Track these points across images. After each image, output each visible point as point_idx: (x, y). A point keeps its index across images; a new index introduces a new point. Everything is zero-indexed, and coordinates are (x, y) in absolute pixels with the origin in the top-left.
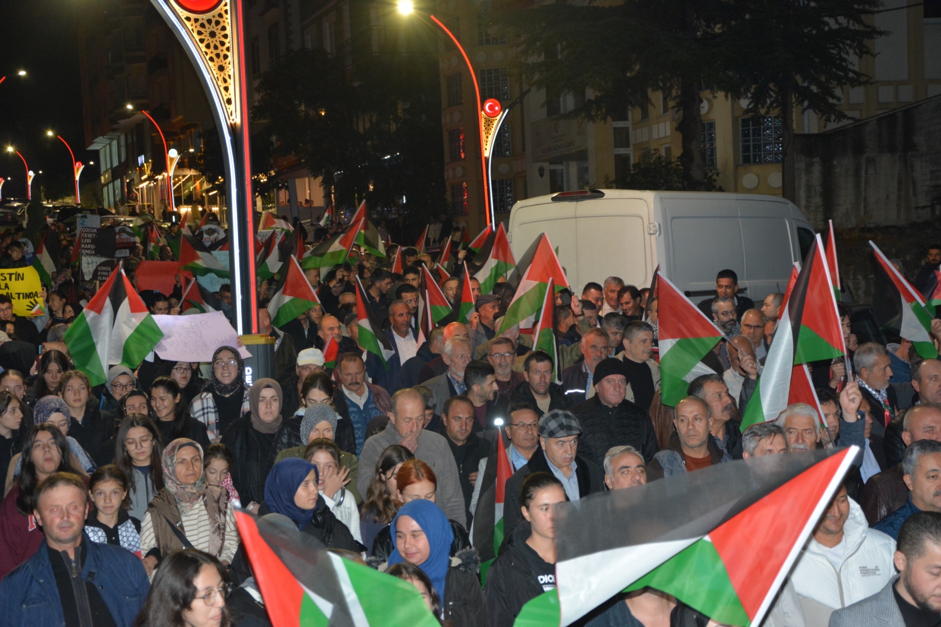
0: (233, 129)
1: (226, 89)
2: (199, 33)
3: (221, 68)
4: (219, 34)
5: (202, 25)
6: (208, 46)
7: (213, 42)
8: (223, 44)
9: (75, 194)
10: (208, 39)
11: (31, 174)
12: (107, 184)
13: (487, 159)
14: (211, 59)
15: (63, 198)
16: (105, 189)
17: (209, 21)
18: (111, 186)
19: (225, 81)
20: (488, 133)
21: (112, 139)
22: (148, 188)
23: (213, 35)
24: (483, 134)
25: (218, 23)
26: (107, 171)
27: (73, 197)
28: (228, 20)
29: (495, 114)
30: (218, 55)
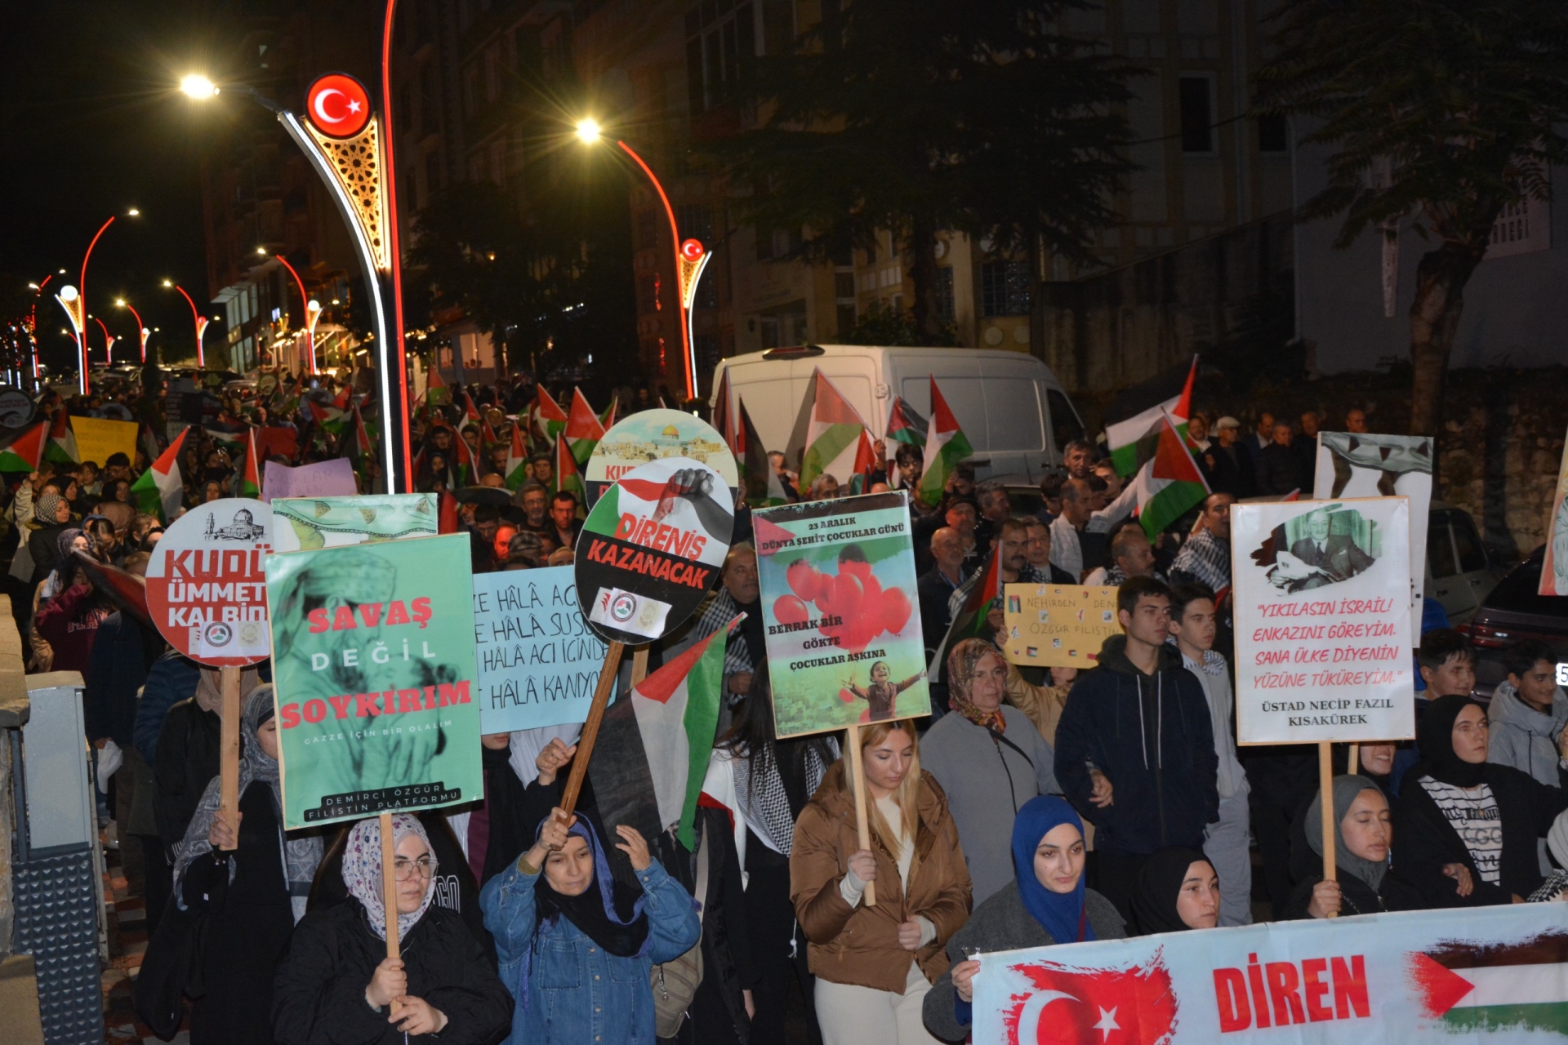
0: (382, 275)
1: (373, 227)
2: (341, 162)
3: (367, 203)
4: (365, 163)
5: (345, 153)
6: (351, 177)
7: (357, 172)
8: (369, 174)
9: (196, 354)
10: (351, 169)
11: (146, 332)
12: (235, 344)
13: (687, 311)
14: (356, 193)
15: (183, 360)
16: (234, 349)
17: (353, 148)
18: (240, 345)
19: (372, 218)
20: (687, 279)
21: (241, 290)
22: (285, 348)
23: (357, 163)
24: (682, 281)
25: (363, 150)
26: (235, 328)
27: (195, 359)
28: (375, 147)
29: (696, 257)
30: (363, 188)
